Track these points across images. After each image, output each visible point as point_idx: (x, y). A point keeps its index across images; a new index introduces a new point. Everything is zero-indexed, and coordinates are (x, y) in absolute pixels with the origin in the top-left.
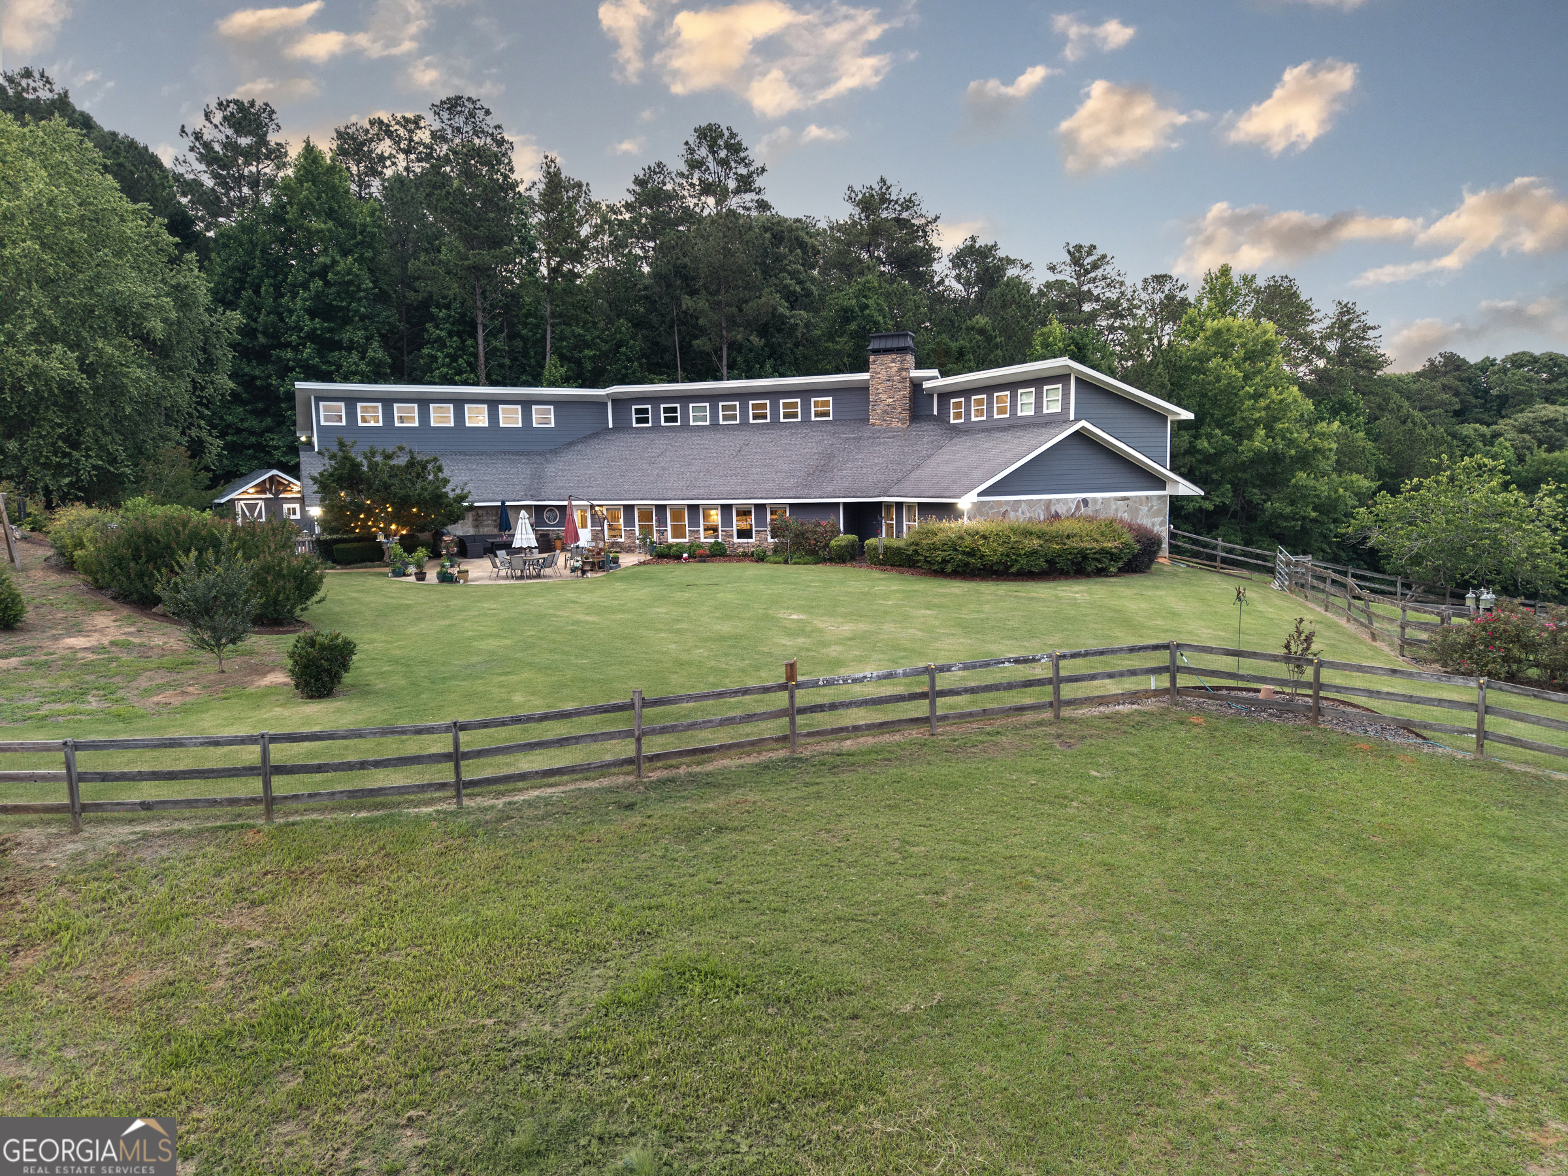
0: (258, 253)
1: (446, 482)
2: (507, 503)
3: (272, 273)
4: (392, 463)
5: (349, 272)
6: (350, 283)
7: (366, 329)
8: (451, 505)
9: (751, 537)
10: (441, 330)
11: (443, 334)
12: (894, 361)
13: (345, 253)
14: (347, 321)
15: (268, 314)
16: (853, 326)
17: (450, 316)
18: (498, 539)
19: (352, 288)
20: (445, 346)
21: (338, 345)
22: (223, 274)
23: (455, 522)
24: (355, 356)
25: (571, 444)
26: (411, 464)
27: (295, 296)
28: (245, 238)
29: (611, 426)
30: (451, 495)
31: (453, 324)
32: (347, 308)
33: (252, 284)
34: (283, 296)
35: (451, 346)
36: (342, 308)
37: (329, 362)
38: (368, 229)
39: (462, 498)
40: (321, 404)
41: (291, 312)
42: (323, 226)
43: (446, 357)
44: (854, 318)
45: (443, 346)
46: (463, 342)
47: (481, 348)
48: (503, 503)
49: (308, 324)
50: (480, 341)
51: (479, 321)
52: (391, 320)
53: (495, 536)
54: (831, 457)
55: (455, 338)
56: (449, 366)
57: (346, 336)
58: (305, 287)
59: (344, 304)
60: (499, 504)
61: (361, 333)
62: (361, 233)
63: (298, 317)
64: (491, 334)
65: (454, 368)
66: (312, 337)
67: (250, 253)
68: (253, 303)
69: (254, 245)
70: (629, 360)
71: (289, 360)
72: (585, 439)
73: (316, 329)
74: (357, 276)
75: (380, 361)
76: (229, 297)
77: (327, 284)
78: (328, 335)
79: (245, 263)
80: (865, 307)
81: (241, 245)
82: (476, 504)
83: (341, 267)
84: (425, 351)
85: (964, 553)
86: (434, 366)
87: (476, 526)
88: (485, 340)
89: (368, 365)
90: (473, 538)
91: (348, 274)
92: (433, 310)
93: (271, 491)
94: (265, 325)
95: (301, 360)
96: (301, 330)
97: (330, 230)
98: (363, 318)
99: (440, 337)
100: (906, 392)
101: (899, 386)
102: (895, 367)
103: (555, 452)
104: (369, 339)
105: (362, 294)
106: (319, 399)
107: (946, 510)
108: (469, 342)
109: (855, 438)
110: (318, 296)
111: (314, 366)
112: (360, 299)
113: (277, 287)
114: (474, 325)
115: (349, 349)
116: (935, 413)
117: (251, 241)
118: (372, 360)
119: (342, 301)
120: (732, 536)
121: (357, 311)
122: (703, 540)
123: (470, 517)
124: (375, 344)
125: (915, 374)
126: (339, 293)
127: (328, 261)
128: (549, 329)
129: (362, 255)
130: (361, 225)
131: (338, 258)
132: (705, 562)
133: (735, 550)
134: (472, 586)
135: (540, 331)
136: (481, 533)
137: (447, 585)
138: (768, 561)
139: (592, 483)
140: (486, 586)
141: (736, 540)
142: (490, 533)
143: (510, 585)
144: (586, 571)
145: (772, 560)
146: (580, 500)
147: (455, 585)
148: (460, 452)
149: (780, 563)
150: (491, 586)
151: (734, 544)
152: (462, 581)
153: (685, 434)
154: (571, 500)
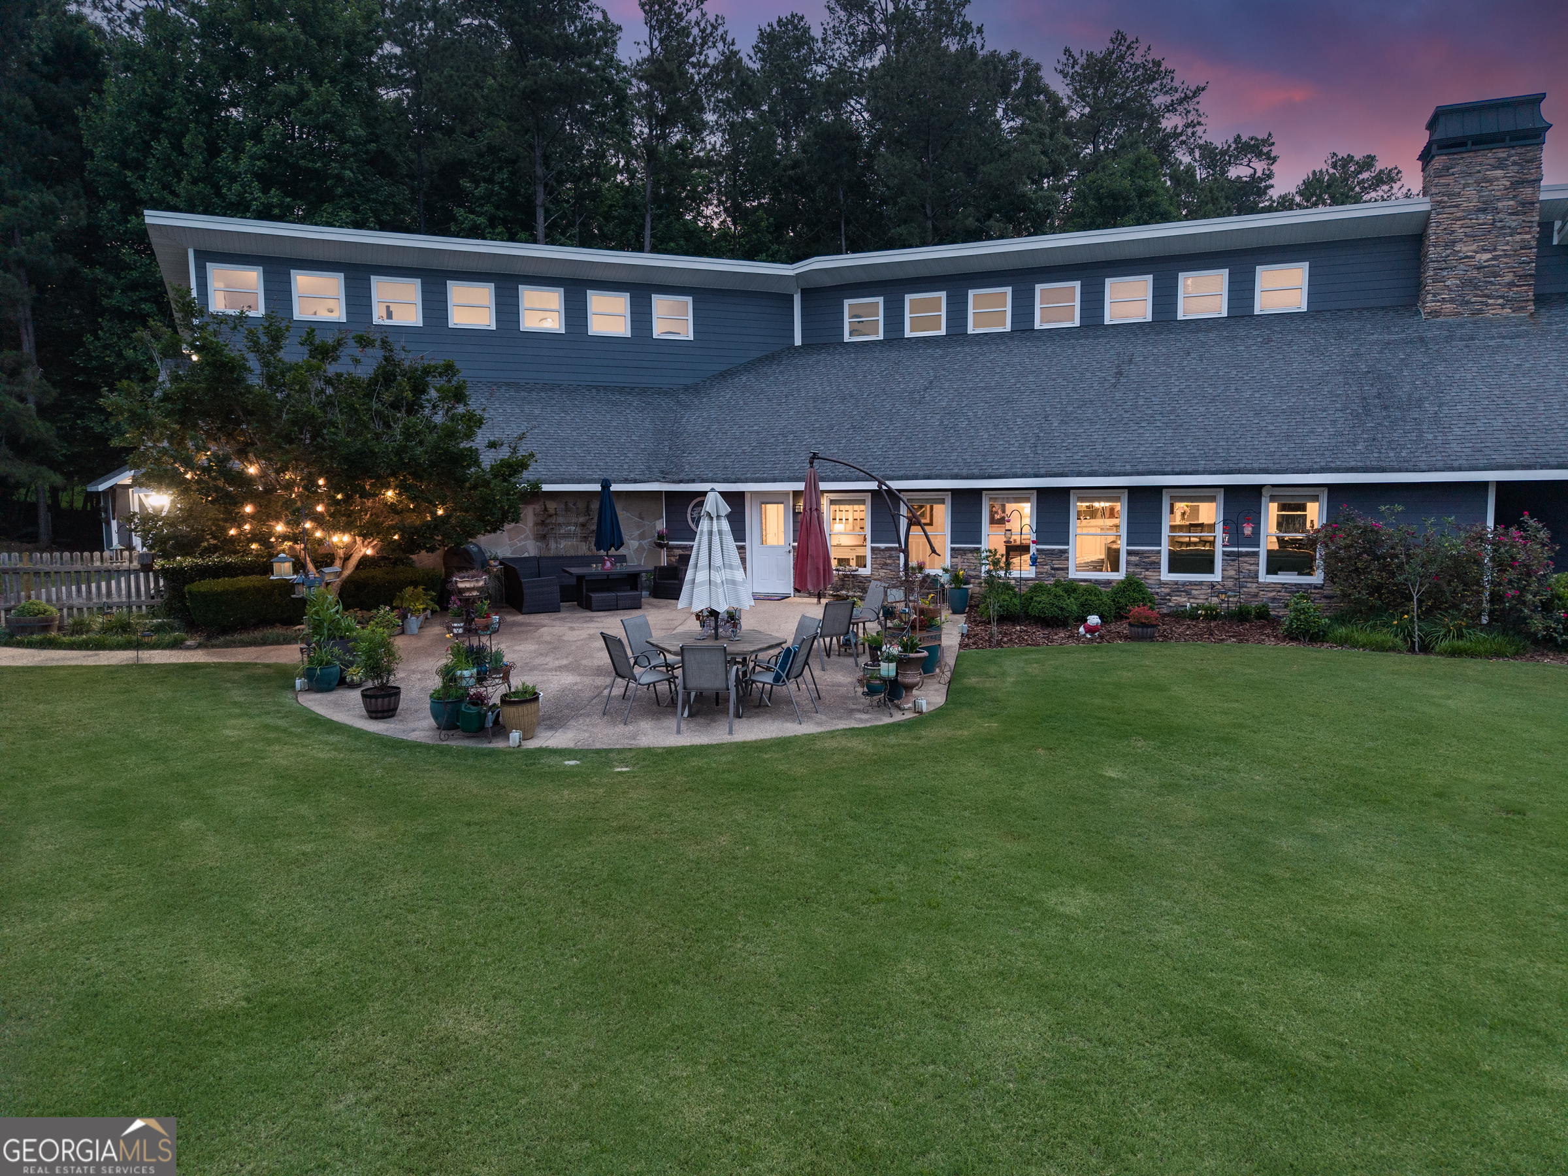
1: (474, 422)
2: (615, 487)
3: (202, 116)
4: (331, 369)
5: (327, 110)
6: (328, 129)
8: (487, 484)
9: (1210, 570)
10: (479, 215)
11: (481, 220)
13: (320, 78)
15: (195, 182)
17: (492, 194)
18: (595, 568)
22: (119, 114)
23: (496, 527)
25: (724, 375)
26: (387, 375)
27: (238, 150)
29: (798, 341)
30: (488, 459)
31: (497, 208)
33: (170, 133)
34: (218, 151)
39: (513, 468)
40: (211, 267)
46: (513, 235)
48: (606, 484)
51: (539, 201)
53: (584, 561)
54: (1379, 377)
55: (501, 229)
60: (597, 487)
72: (750, 366)
76: (131, 153)
79: (159, 97)
80: (1143, 193)
82: (546, 488)
87: (542, 538)
88: (547, 235)
90: (537, 565)
92: (466, 184)
99: (475, 226)
100: (1530, 236)
101: (1512, 221)
102: (1502, 179)
103: (694, 389)
106: (205, 257)
108: (522, 236)
109: (1408, 342)
120: (1156, 565)
121: (339, 178)
122: (1074, 574)
123: (529, 514)
128: (648, 219)
132: (1151, 638)
133: (1165, 599)
134: (552, 760)
135: (633, 227)
136: (552, 553)
137: (462, 753)
138: (1343, 642)
139: (792, 444)
140: (609, 763)
141: (1166, 576)
142: (571, 553)
143: (695, 762)
144: (909, 688)
145: (1360, 637)
146: (774, 480)
147: (492, 753)
148: (508, 384)
149: (1393, 649)
150: (624, 762)
151: (1162, 584)
152: (515, 735)
153: (967, 349)
154: (746, 481)
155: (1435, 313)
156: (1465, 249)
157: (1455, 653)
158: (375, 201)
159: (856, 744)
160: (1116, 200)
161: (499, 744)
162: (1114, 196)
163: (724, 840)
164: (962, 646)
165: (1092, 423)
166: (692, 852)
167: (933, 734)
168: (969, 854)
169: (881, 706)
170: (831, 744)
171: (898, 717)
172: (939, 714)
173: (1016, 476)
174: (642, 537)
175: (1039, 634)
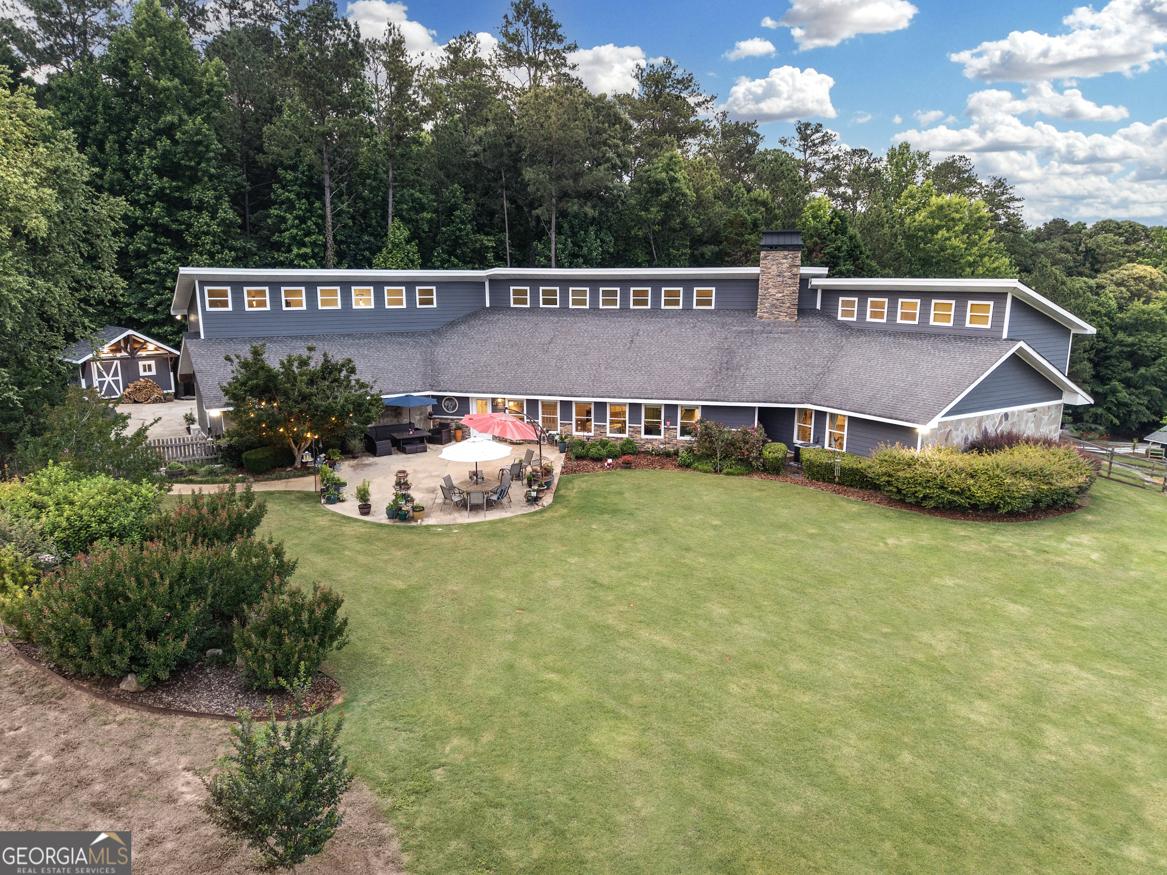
0: (100, 108)
3: (115, 129)
5: (198, 132)
6: (199, 143)
7: (215, 189)
9: (659, 434)
10: (289, 191)
11: (292, 196)
12: (785, 258)
13: (191, 112)
14: (194, 180)
16: (665, 198)
17: (297, 179)
18: (405, 434)
19: (201, 148)
20: (294, 208)
21: (187, 205)
24: (205, 217)
25: (452, 324)
26: (327, 367)
28: (85, 92)
29: (488, 305)
31: (300, 186)
32: (194, 169)
33: (95, 140)
34: (129, 153)
35: (300, 209)
36: (191, 167)
37: (178, 221)
38: (216, 89)
40: (206, 289)
41: (138, 170)
42: (169, 84)
43: (296, 218)
44: (665, 190)
45: (291, 207)
46: (311, 204)
47: (328, 210)
49: (156, 183)
50: (328, 204)
51: (326, 184)
52: (239, 179)
53: (397, 428)
54: (730, 352)
55: (304, 201)
56: (297, 227)
57: (196, 194)
58: (152, 145)
59: (193, 163)
61: (211, 193)
62: (208, 92)
63: (146, 175)
64: (339, 196)
65: (303, 229)
66: (160, 195)
67: (91, 108)
68: (97, 160)
69: (95, 99)
70: (462, 222)
71: (137, 218)
72: (465, 319)
73: (164, 188)
74: (206, 136)
75: (231, 222)
77: (175, 142)
78: (177, 194)
79: (87, 118)
80: (673, 180)
81: (81, 98)
83: (189, 126)
84: (274, 211)
85: (952, 492)
86: (283, 226)
88: (332, 203)
89: (219, 225)
91: (197, 134)
92: (280, 171)
93: (125, 349)
94: (111, 183)
95: (149, 219)
96: (149, 188)
97: (176, 88)
98: (211, 177)
99: (288, 198)
100: (796, 288)
101: (790, 281)
102: (786, 263)
103: (438, 332)
104: (218, 198)
105: (212, 154)
106: (203, 283)
107: (906, 435)
108: (317, 204)
109: (747, 332)
110: (165, 156)
111: (162, 225)
112: (209, 160)
113: (122, 143)
114: (321, 188)
115: (200, 209)
116: (818, 307)
117: (91, 95)
118: (223, 220)
119: (190, 160)
120: (640, 432)
121: (206, 171)
122: (609, 435)
124: (226, 205)
125: (806, 270)
126: (186, 152)
127: (176, 120)
128: (391, 192)
129: (209, 114)
130: (207, 84)
131: (185, 117)
132: (630, 468)
133: (643, 445)
134: (434, 529)
135: (380, 194)
136: (381, 424)
137: (404, 527)
138: (696, 469)
139: (490, 372)
140: (451, 529)
141: (643, 436)
142: (390, 424)
143: (477, 528)
144: (541, 498)
145: (700, 467)
146: (484, 393)
147: (413, 527)
148: (348, 335)
149: (710, 472)
150: (456, 529)
151: (641, 439)
152: (419, 521)
153: (568, 319)
154: (471, 392)
155: (761, 317)
156: (772, 291)
157: (728, 474)
158: (226, 182)
159: (524, 520)
160: (657, 184)
161: (413, 524)
162: (657, 182)
163: (493, 551)
164: (562, 473)
165: (618, 370)
166: (486, 554)
167: (547, 515)
168: (552, 551)
169: (532, 504)
170: (517, 520)
171: (537, 508)
172: (550, 506)
173: (585, 396)
174: (421, 414)
175: (591, 465)
